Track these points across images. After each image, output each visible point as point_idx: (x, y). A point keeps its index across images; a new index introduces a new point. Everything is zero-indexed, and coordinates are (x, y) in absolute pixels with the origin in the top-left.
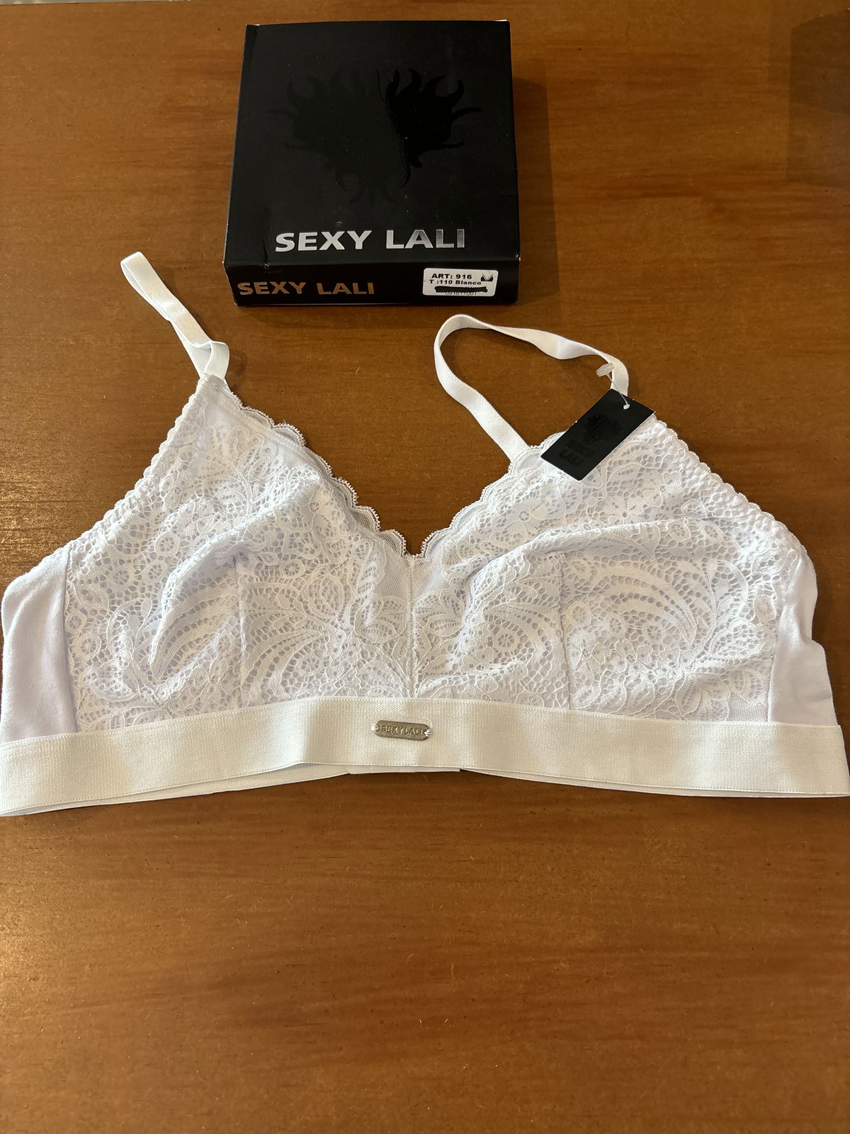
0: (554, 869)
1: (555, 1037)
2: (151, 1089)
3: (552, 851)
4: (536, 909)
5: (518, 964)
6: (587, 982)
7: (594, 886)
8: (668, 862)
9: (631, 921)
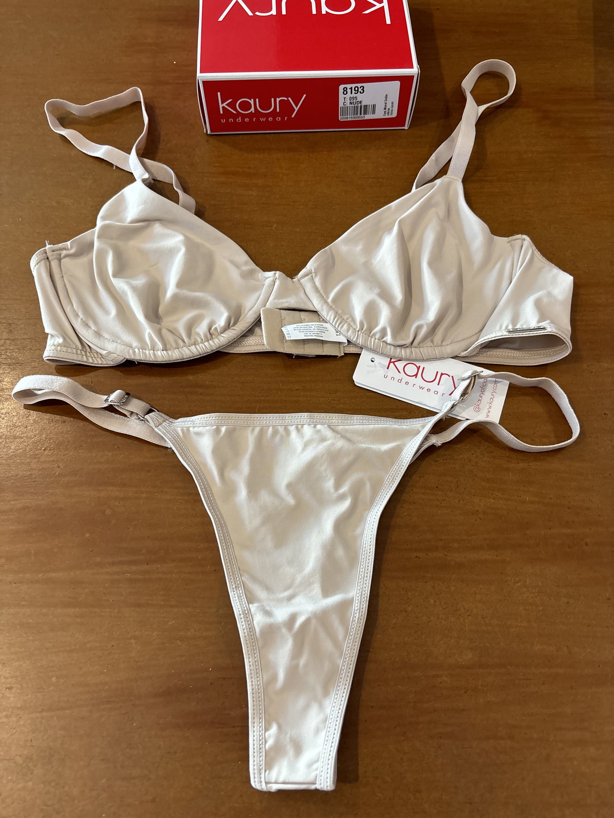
0: (435, 602)
1: (441, 737)
2: (105, 779)
3: (434, 587)
4: (422, 634)
5: (408, 678)
6: (466, 693)
7: (468, 616)
8: (528, 597)
9: (499, 644)
